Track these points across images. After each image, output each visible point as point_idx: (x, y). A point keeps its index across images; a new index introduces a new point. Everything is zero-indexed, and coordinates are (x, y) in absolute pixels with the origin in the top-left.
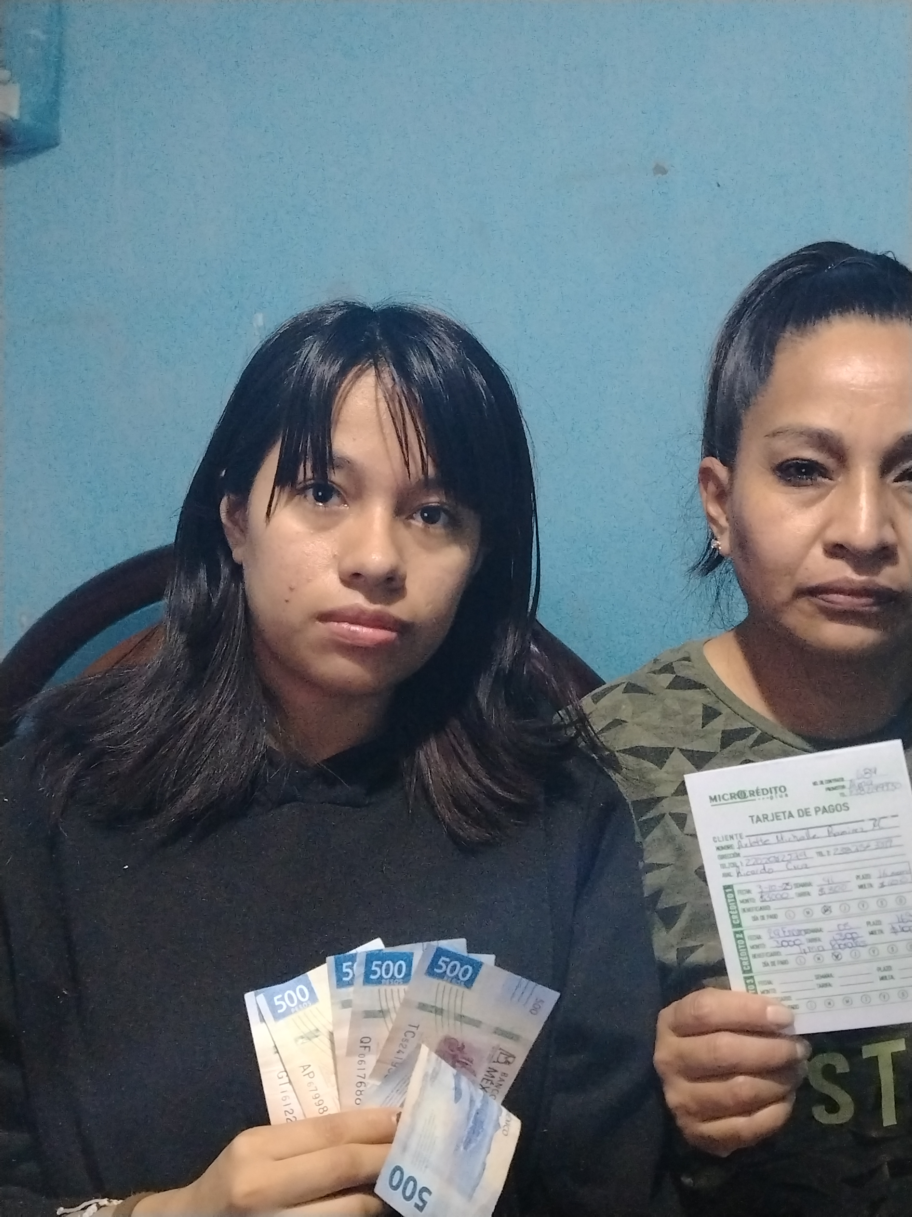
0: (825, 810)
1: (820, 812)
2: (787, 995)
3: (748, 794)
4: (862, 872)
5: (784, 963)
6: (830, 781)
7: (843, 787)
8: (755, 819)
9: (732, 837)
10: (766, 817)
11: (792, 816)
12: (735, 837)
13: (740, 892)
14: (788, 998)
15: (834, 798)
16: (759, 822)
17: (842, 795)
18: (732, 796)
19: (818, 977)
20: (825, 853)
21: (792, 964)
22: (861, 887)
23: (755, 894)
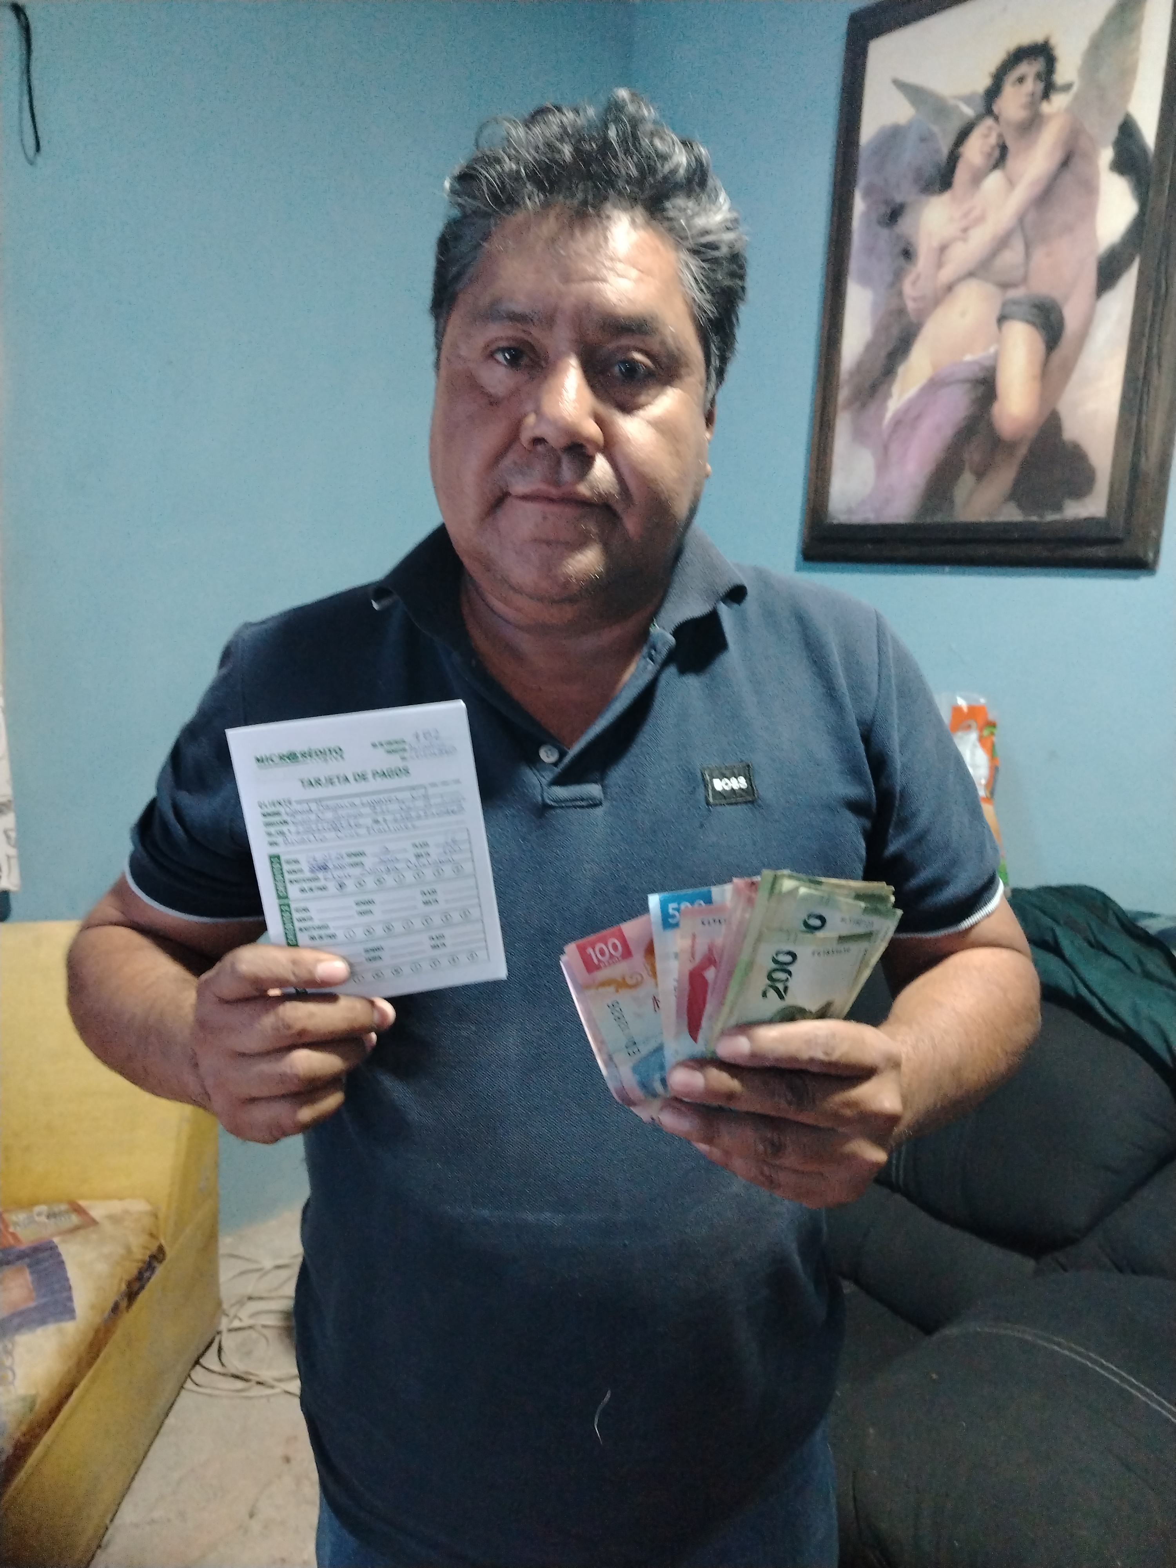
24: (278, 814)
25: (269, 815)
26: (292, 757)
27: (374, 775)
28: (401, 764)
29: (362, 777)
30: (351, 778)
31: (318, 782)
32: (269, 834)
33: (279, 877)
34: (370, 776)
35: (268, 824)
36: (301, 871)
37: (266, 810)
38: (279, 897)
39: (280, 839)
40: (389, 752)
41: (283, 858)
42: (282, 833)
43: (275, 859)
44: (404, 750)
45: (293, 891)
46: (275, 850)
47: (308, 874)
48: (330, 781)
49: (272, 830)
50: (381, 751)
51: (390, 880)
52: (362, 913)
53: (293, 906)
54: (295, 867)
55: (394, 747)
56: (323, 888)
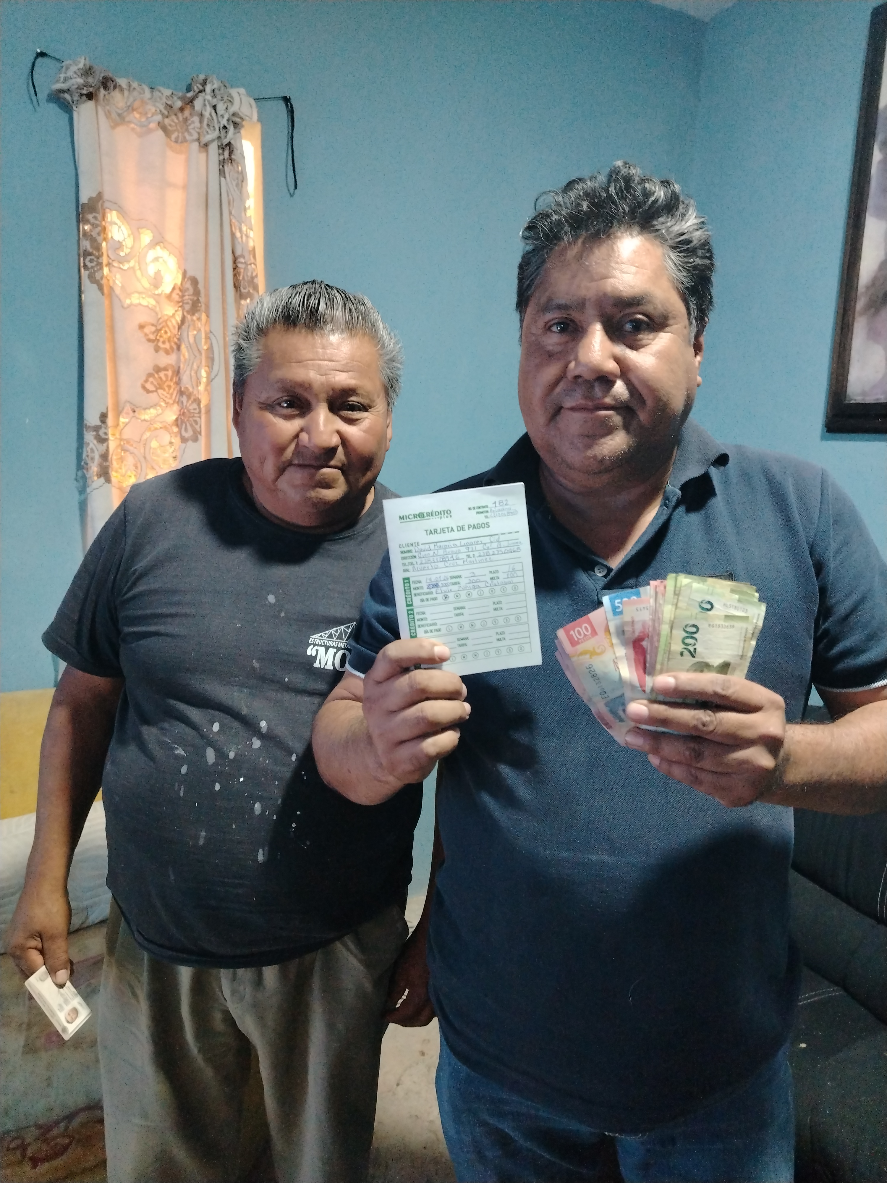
24: (410, 551)
25: (405, 552)
26: (421, 516)
27: (469, 528)
28: (485, 521)
29: (461, 528)
30: (455, 529)
31: (436, 531)
32: (404, 564)
33: (408, 592)
34: (466, 528)
35: (404, 558)
36: (422, 588)
37: (403, 549)
38: (408, 605)
39: (410, 568)
40: (478, 513)
41: (411, 580)
42: (412, 564)
43: (406, 580)
44: (487, 512)
45: (416, 601)
46: (407, 575)
47: (426, 590)
48: (443, 531)
49: (406, 561)
50: (474, 512)
51: (475, 594)
52: (457, 615)
53: (416, 611)
54: (418, 585)
55: (481, 510)
56: (435, 599)
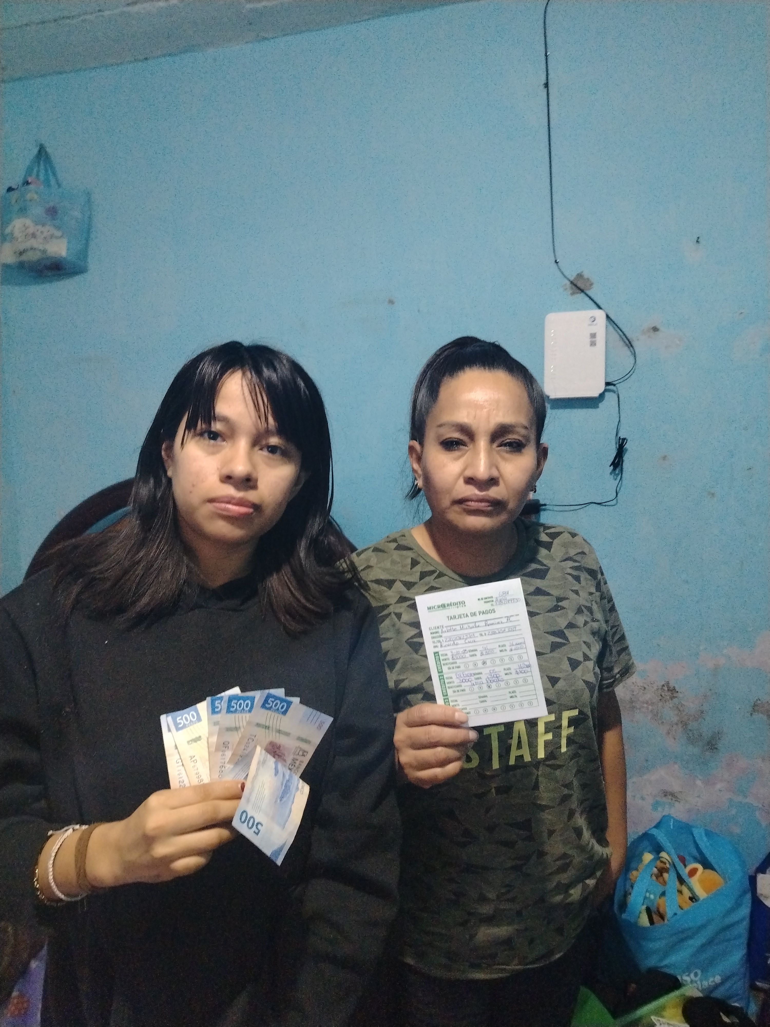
0: (483, 613)
1: (481, 614)
2: (465, 707)
3: (446, 605)
4: (501, 644)
5: (463, 690)
6: (486, 598)
7: (493, 601)
8: (450, 618)
9: (438, 628)
10: (455, 617)
11: (468, 616)
12: (440, 627)
13: (442, 655)
14: (466, 709)
15: (488, 607)
16: (452, 620)
17: (492, 605)
18: (439, 607)
19: (480, 697)
20: (483, 634)
21: (467, 691)
22: (501, 651)
23: (450, 656)
